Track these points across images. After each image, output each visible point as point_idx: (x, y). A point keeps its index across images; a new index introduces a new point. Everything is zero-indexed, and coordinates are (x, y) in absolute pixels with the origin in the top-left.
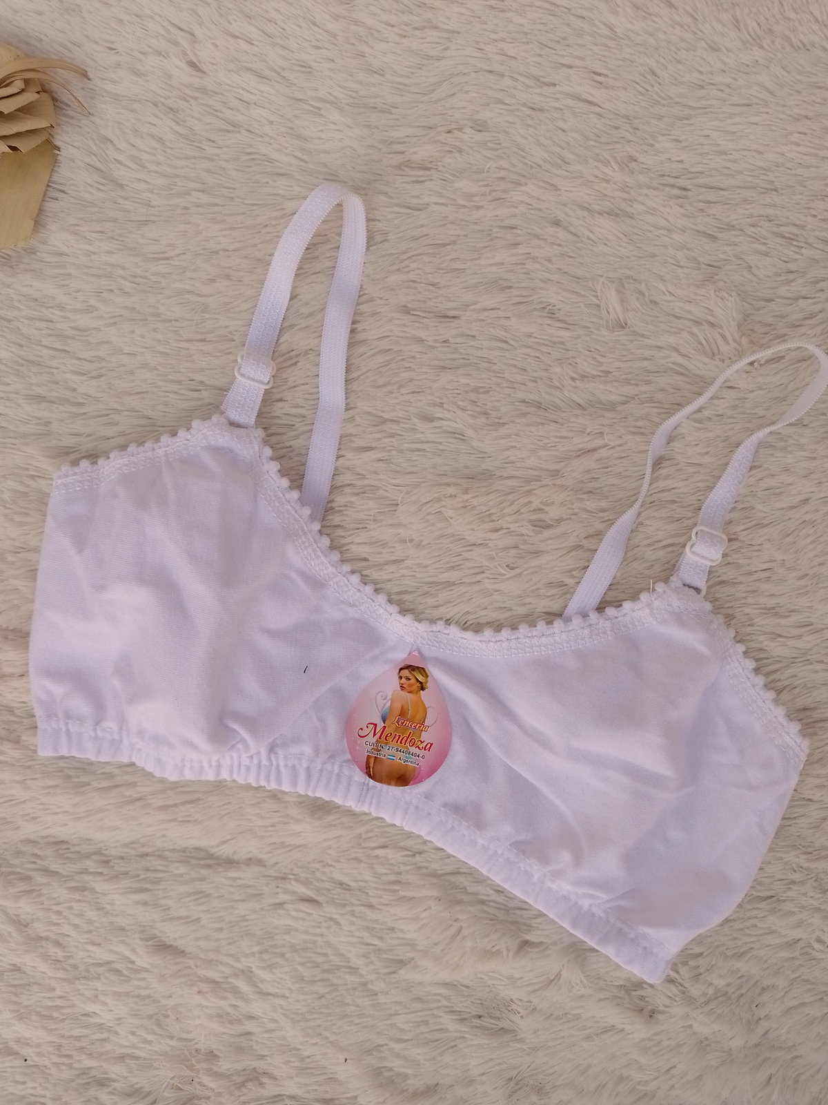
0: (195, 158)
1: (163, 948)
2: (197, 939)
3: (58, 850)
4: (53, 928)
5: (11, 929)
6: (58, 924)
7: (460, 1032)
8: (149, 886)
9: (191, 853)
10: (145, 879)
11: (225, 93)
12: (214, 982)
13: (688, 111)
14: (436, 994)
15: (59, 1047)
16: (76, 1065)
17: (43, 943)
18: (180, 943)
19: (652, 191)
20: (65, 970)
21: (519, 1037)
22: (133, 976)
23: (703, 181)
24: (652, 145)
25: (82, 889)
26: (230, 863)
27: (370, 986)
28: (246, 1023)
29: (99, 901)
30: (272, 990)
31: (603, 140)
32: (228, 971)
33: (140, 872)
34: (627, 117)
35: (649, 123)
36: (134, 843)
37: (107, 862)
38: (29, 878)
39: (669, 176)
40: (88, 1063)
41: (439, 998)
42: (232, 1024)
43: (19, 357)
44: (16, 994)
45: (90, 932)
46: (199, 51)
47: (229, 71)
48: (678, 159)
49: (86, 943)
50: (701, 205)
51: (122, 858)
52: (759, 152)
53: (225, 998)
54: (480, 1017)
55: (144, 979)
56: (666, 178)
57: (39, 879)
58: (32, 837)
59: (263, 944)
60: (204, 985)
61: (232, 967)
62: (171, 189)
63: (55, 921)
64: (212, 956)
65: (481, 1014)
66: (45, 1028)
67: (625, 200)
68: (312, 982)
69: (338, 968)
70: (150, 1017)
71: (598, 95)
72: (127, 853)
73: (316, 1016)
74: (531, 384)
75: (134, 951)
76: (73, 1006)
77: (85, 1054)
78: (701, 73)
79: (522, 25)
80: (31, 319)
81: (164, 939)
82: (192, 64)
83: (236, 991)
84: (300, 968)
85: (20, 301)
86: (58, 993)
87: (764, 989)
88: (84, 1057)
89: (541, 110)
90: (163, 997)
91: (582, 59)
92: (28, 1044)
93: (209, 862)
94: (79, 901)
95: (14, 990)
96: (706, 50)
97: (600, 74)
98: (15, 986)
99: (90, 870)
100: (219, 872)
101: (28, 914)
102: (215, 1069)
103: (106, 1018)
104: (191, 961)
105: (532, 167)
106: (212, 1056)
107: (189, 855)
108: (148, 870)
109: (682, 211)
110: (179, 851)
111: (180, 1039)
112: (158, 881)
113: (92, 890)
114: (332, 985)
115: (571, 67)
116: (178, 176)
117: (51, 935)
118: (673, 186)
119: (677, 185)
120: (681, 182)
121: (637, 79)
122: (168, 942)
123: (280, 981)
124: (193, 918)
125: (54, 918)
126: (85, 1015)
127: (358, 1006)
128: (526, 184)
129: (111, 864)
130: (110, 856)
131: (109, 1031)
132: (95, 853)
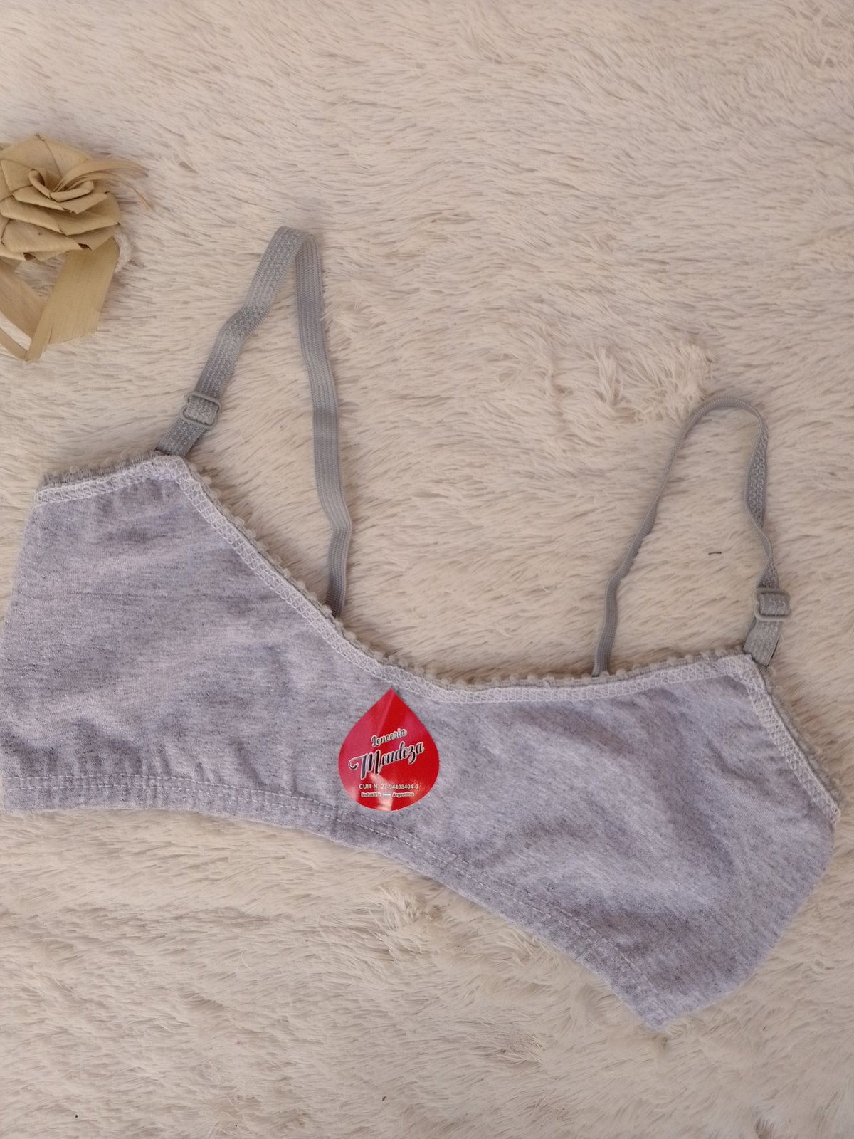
0: (191, 254)
1: (201, 1003)
2: (233, 993)
3: (95, 918)
4: (95, 991)
5: (56, 994)
6: (101, 987)
7: (485, 1067)
8: (184, 947)
9: (223, 913)
10: (181, 940)
11: (217, 192)
12: (252, 1032)
13: (662, 190)
14: (461, 1033)
15: (108, 1102)
16: (125, 1118)
17: (88, 1005)
18: (217, 998)
19: (631, 267)
20: (110, 1029)
21: (542, 1069)
22: (174, 1032)
23: (680, 254)
24: (629, 224)
25: (123, 953)
26: (261, 920)
27: (399, 1027)
28: (285, 1069)
29: (139, 963)
30: (308, 1038)
31: (582, 221)
32: (265, 1022)
33: (176, 934)
34: (604, 198)
35: (625, 203)
36: (168, 905)
37: (143, 926)
38: (69, 947)
39: (647, 251)
40: (137, 1115)
41: (464, 1035)
42: (271, 1071)
43: (34, 453)
44: (64, 1055)
45: (132, 992)
46: (191, 153)
47: (220, 170)
48: (655, 234)
49: (129, 1003)
50: (679, 278)
51: (157, 921)
52: (732, 226)
53: (264, 1047)
54: (504, 1051)
55: (185, 1034)
56: (645, 253)
57: (80, 946)
58: (71, 905)
59: (296, 994)
60: (242, 1036)
61: (268, 1017)
62: (171, 286)
63: (98, 984)
64: (249, 1008)
65: (505, 1049)
66: (93, 1085)
67: (606, 277)
68: (345, 1028)
69: (369, 1012)
70: (193, 1069)
71: (575, 179)
72: (161, 916)
73: (350, 1059)
74: (523, 457)
75: (174, 1007)
76: (118, 1063)
77: (133, 1107)
78: (674, 152)
79: (500, 115)
80: (42, 416)
81: (202, 995)
82: (183, 165)
83: (273, 1040)
84: (332, 1015)
85: (30, 400)
86: (104, 1051)
87: (771, 1013)
88: (132, 1110)
89: (521, 194)
90: (205, 1049)
91: (559, 145)
92: (78, 1101)
93: (240, 921)
94: (120, 964)
95: (61, 1051)
96: (676, 130)
97: (576, 159)
98: (62, 1047)
99: (128, 935)
100: (251, 930)
101: (72, 979)
102: (257, 1113)
103: (151, 1072)
104: (228, 1014)
105: (514, 251)
106: (253, 1102)
107: (221, 915)
108: (183, 931)
109: (661, 285)
110: (212, 912)
111: (223, 1088)
112: (193, 942)
113: (131, 954)
114: (364, 1029)
115: (549, 153)
116: (176, 273)
117: (93, 997)
118: (652, 261)
119: (656, 259)
120: (659, 257)
121: (612, 162)
122: (206, 997)
123: (314, 1028)
124: (229, 973)
125: (97, 981)
126: (131, 1070)
127: (389, 1046)
128: (510, 268)
129: (147, 928)
130: (146, 920)
131: (155, 1084)
132: (131, 919)
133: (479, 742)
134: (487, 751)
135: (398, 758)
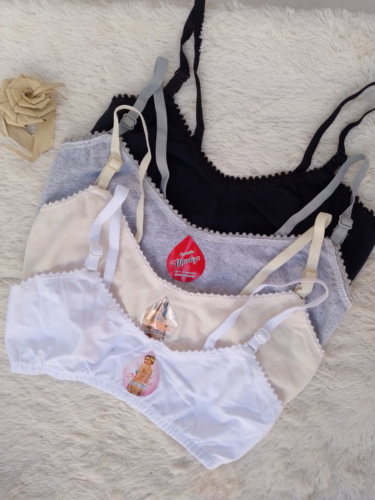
13: (277, 97)
23: (283, 120)
48: (273, 113)
56: (270, 119)
119: (274, 121)
133: (221, 257)
134: (223, 260)
135: (190, 262)
